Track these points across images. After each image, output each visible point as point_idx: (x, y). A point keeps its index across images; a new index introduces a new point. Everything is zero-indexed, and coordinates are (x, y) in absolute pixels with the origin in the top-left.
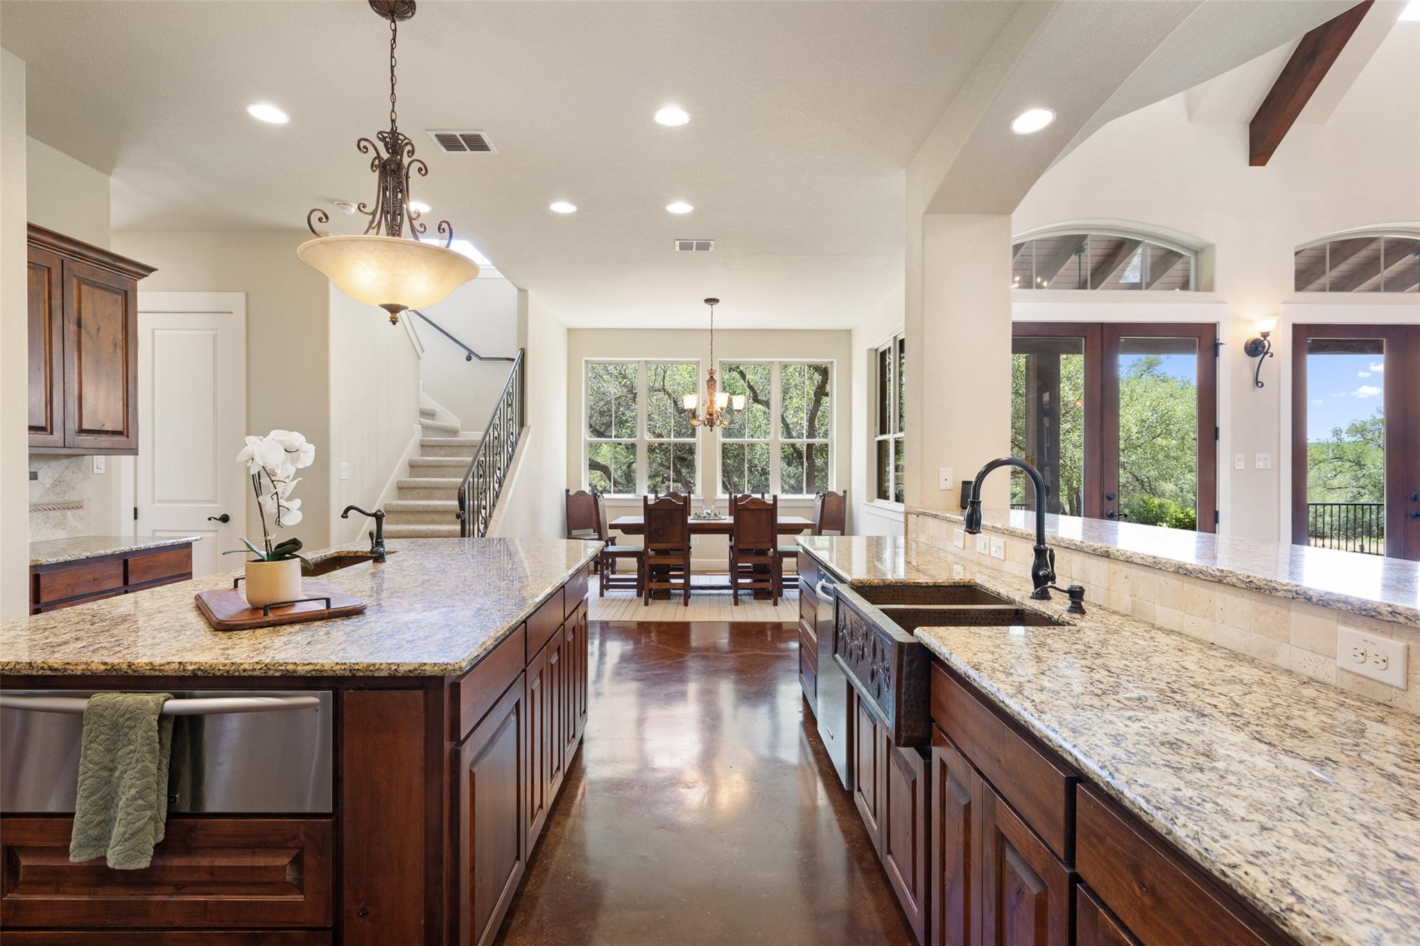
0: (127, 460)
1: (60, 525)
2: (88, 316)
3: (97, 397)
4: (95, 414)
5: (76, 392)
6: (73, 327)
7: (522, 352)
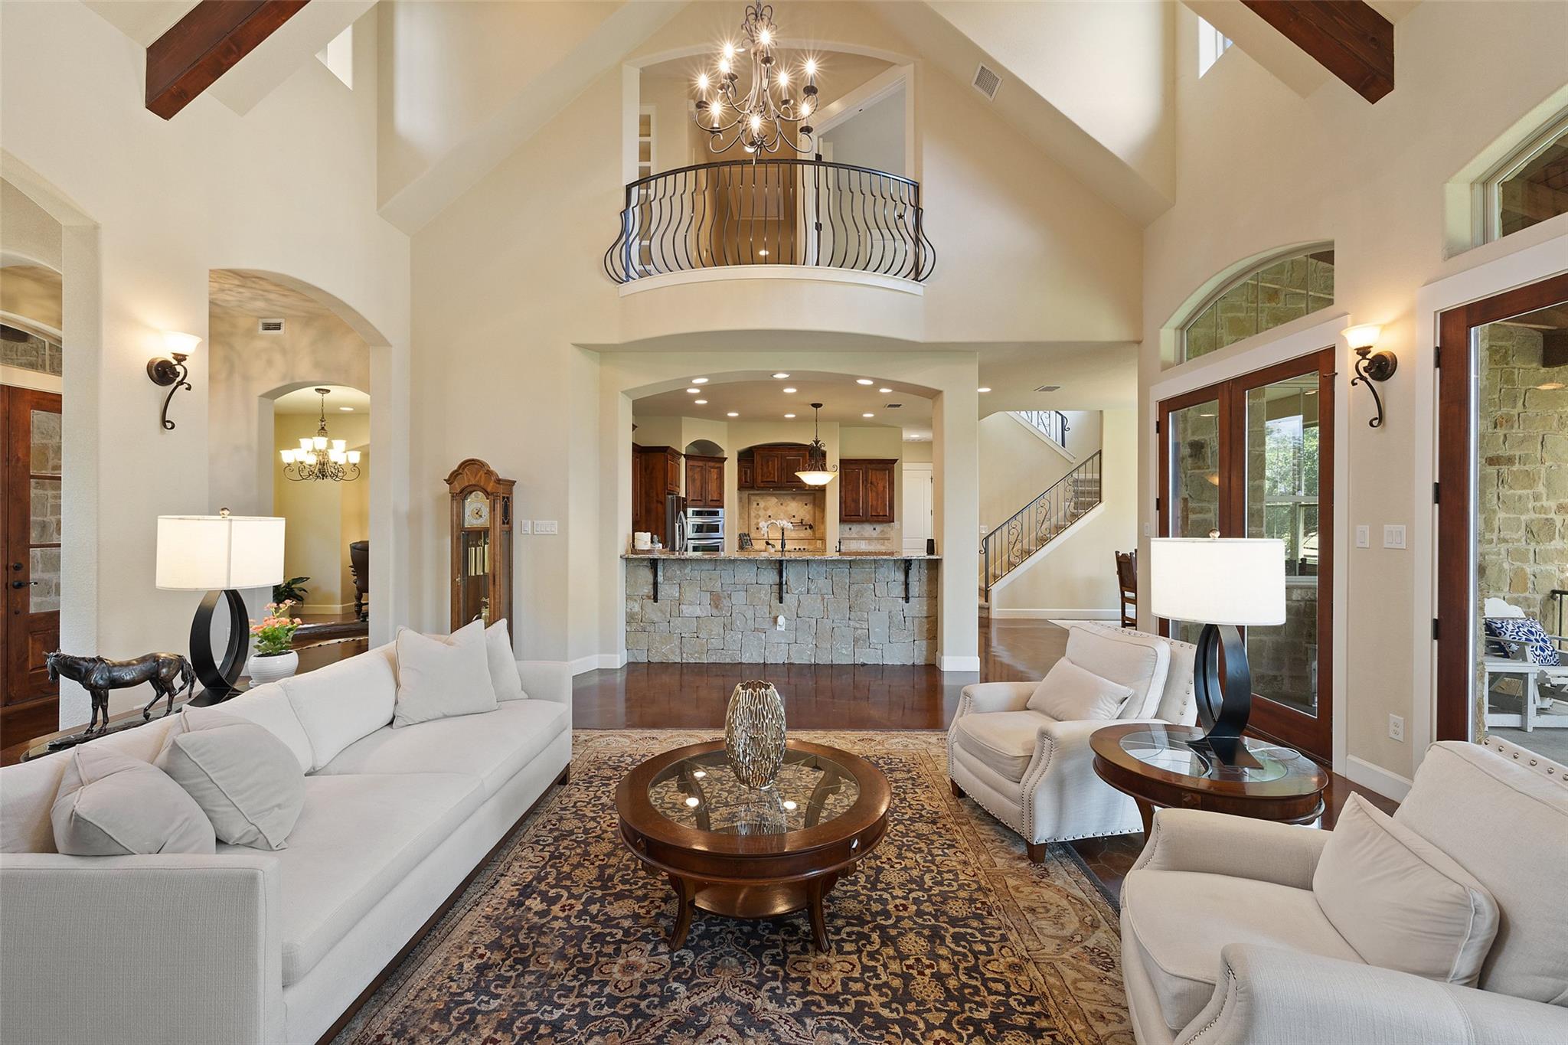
0: (894, 523)
1: (883, 544)
2: (874, 480)
3: (877, 504)
4: (876, 510)
5: (870, 504)
6: (869, 485)
7: (1100, 452)
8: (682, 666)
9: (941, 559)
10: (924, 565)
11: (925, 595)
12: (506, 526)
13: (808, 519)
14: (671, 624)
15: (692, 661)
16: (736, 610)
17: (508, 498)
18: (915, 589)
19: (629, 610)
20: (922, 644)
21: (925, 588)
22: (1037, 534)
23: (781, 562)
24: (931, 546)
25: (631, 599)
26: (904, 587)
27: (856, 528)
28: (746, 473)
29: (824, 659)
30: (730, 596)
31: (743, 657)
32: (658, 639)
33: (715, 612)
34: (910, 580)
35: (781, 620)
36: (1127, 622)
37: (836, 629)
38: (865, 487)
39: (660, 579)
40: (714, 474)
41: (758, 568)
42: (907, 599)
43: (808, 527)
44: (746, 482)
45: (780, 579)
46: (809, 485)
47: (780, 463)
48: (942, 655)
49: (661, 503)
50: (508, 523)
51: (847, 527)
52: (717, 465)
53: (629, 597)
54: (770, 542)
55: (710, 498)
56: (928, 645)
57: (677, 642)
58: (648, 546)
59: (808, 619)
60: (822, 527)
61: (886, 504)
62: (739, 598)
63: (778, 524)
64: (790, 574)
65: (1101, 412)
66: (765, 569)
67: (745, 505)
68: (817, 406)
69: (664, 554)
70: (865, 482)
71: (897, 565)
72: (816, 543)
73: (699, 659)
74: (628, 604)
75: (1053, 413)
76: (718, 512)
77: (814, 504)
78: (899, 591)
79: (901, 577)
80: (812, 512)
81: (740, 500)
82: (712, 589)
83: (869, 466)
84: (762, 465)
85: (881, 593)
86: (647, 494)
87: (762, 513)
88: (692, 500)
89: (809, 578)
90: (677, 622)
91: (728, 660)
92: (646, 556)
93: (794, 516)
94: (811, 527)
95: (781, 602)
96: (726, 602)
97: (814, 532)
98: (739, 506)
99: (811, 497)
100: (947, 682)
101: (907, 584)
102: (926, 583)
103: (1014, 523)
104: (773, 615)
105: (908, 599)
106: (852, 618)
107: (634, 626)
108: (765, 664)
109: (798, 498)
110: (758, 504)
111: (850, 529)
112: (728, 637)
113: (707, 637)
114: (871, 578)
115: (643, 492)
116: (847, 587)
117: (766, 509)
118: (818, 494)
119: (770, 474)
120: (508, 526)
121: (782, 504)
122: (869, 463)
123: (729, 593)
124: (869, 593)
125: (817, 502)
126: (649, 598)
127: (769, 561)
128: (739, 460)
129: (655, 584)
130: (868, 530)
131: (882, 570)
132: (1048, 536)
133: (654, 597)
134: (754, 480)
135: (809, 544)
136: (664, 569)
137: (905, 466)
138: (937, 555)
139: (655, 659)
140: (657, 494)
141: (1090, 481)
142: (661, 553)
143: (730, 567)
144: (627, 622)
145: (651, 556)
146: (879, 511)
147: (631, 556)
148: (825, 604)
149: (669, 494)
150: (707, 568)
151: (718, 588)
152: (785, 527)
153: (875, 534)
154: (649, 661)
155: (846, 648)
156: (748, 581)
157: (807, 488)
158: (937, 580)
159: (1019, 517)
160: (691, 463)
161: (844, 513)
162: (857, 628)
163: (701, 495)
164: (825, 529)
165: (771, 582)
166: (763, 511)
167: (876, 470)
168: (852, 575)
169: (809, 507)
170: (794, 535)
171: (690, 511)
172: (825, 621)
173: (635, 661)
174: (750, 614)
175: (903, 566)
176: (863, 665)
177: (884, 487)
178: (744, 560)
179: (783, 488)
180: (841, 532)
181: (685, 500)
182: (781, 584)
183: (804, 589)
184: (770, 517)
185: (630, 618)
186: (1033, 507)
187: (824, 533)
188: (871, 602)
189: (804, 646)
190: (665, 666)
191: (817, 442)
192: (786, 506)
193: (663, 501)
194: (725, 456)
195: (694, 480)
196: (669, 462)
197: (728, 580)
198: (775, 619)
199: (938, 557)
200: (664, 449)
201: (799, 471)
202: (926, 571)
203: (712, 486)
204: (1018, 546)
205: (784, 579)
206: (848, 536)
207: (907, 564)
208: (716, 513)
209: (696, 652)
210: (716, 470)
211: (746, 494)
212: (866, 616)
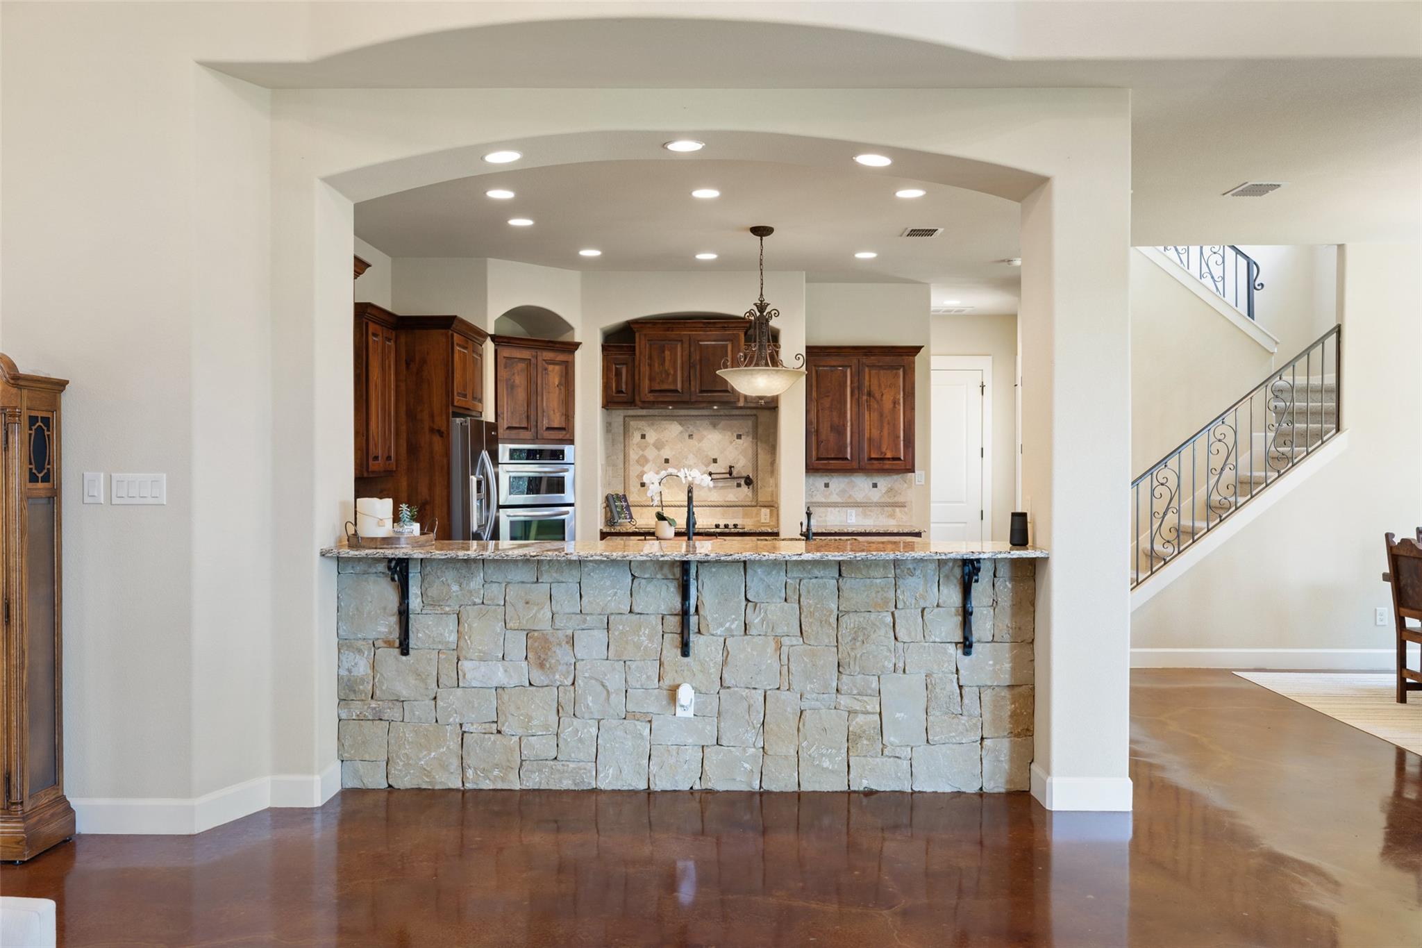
0: (913, 474)
1: (892, 516)
2: (875, 388)
3: (881, 437)
4: (880, 447)
5: (867, 435)
6: (865, 398)
7: (1338, 330)
8: (466, 798)
9: (1046, 560)
10: (1004, 571)
11: (1007, 637)
12: (40, 485)
13: (743, 466)
14: (440, 703)
15: (487, 785)
16: (584, 671)
17: (46, 421)
18: (983, 626)
19: (344, 673)
20: (1001, 747)
21: (1007, 621)
22: (1209, 496)
23: (685, 566)
24: (1020, 530)
25: (350, 647)
26: (960, 618)
27: (838, 484)
28: (618, 374)
29: (782, 781)
30: (572, 641)
31: (601, 776)
32: (410, 736)
33: (538, 677)
34: (974, 603)
35: (686, 694)
36: (1408, 680)
37: (807, 714)
38: (857, 402)
39: (415, 602)
40: (554, 375)
41: (634, 577)
42: (967, 646)
43: (743, 482)
44: (619, 391)
45: (683, 605)
46: (746, 397)
47: (686, 352)
48: (1048, 771)
49: (440, 433)
50: (46, 479)
51: (820, 481)
52: (561, 357)
53: (344, 645)
54: (667, 513)
55: (546, 423)
56: (1014, 748)
57: (454, 744)
58: (386, 529)
59: (745, 693)
60: (772, 481)
61: (899, 437)
62: (591, 644)
63: (681, 475)
64: (705, 592)
65: (1341, 247)
66: (650, 580)
67: (617, 439)
68: (761, 231)
69: (421, 546)
70: (856, 392)
71: (946, 569)
72: (758, 514)
73: (503, 779)
74: (343, 658)
75: (1230, 254)
76: (562, 452)
77: (756, 436)
78: (950, 628)
79: (952, 596)
80: (750, 452)
81: (608, 427)
82: (529, 627)
83: (864, 360)
84: (650, 358)
85: (909, 634)
86: (412, 416)
87: (651, 453)
88: (509, 428)
89: (747, 600)
90: (452, 699)
91: (567, 784)
92: (380, 553)
93: (715, 461)
94: (749, 482)
95: (685, 650)
96: (562, 654)
97: (755, 492)
98: (606, 440)
99: (750, 423)
100: (1059, 836)
101: (966, 614)
102: (1008, 610)
103: (1163, 473)
104: (667, 682)
105: (970, 646)
106: (844, 688)
107: (356, 708)
108: (649, 792)
109: (723, 423)
110: (643, 437)
111: (827, 485)
112: (566, 733)
113: (520, 732)
114: (886, 602)
115: (403, 409)
116: (833, 620)
117: (659, 446)
118: (764, 416)
119: (668, 375)
120: (46, 485)
121: (690, 436)
122: (866, 355)
123: (569, 632)
124: (882, 632)
125: (760, 431)
126: (389, 644)
127: (660, 564)
128: (605, 348)
129: (404, 614)
130: (861, 486)
131: (910, 581)
132: (1232, 499)
133: (401, 644)
134: (634, 386)
135: (745, 515)
136: (423, 581)
137: (935, 362)
138: (1034, 548)
139: (405, 781)
140: (432, 416)
141: (1321, 390)
142: (416, 544)
143: (571, 577)
144: (341, 700)
145: (389, 553)
146: (884, 450)
147: (347, 552)
148: (784, 658)
149: (456, 415)
150: (519, 578)
151: (544, 623)
152: (697, 482)
153: (875, 496)
154: (390, 786)
155: (830, 757)
156: (612, 607)
157: (741, 404)
158: (1033, 604)
159: (1173, 462)
160: (506, 352)
161: (814, 453)
162: (856, 712)
163: (528, 417)
164: (777, 485)
165: (663, 609)
166: (655, 452)
167: (881, 367)
168: (845, 594)
169: (746, 443)
170: (715, 497)
171: (504, 450)
172: (784, 695)
173: (358, 785)
174: (615, 681)
175: (958, 572)
176: (869, 793)
177: (895, 403)
178: (602, 562)
179: (693, 403)
180: (809, 493)
181: (493, 427)
182: (685, 614)
183: (737, 626)
184: (667, 461)
185: (348, 691)
186: (1202, 441)
187: (775, 495)
188: (886, 653)
189: (736, 752)
190: (427, 798)
191: (762, 307)
192: (700, 441)
193: (443, 429)
194: (577, 339)
195: (512, 387)
196: (457, 348)
197: (566, 602)
198: (673, 692)
199: (1037, 554)
200: (447, 323)
201: (726, 367)
202: (1009, 585)
203: (551, 402)
204: (1171, 519)
205: (693, 602)
206: (823, 500)
207: (969, 570)
208: (557, 455)
209: (496, 766)
210: (557, 368)
211: (618, 415)
212: (875, 685)
